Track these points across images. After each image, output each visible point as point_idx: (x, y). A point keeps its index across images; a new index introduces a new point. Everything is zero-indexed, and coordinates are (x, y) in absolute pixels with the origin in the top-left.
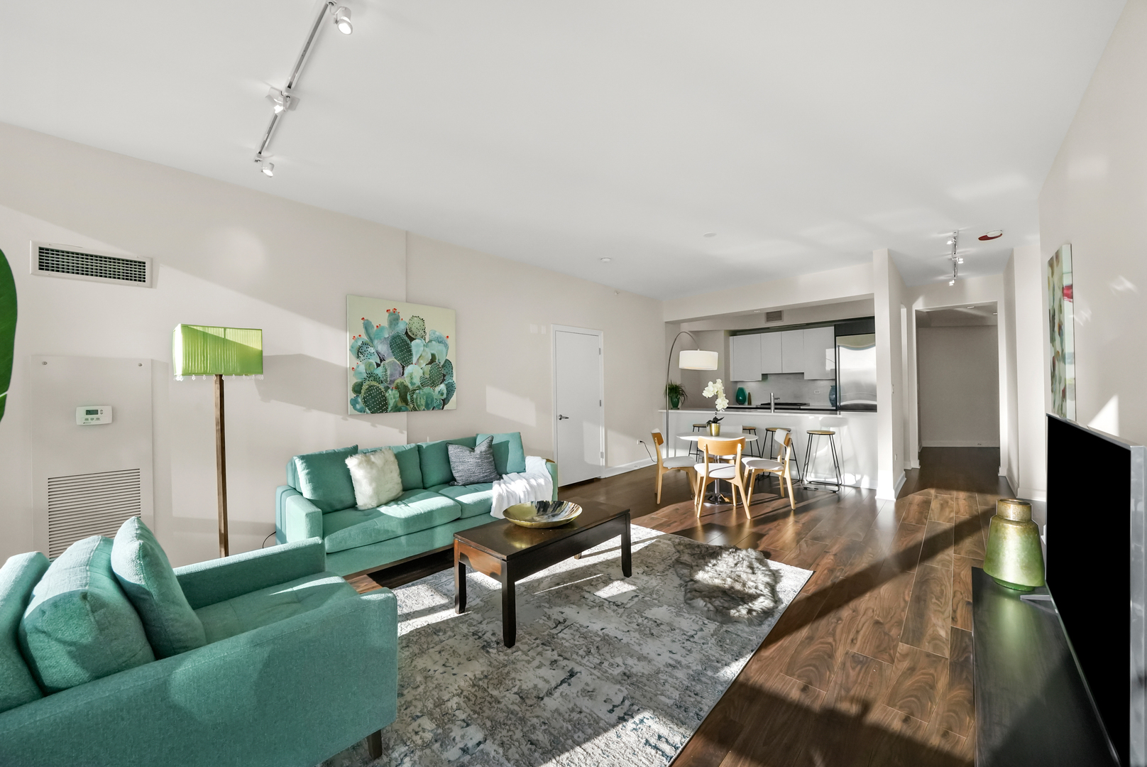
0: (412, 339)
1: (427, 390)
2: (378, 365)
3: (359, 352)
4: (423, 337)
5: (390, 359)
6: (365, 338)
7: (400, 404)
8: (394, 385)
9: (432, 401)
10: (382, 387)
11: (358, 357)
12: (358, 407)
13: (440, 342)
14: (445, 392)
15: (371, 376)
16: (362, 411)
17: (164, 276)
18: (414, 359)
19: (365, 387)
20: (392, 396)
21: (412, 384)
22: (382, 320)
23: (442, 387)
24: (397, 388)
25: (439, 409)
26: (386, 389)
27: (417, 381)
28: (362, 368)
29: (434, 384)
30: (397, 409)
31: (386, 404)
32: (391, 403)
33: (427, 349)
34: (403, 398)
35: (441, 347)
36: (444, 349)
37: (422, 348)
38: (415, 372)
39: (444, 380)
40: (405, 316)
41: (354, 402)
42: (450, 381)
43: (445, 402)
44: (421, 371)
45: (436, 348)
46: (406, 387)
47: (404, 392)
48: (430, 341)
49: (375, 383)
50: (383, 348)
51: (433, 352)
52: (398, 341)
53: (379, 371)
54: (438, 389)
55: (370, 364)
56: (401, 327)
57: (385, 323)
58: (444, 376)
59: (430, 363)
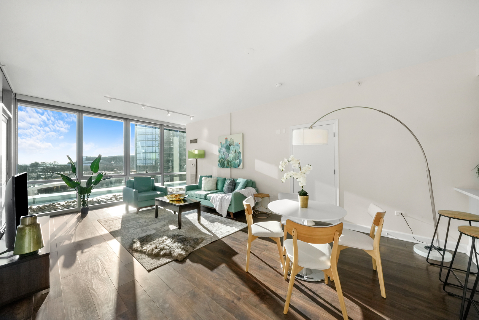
0: (230, 146)
1: (234, 161)
2: (223, 154)
3: (220, 151)
4: (233, 145)
5: (226, 153)
6: (221, 147)
7: (228, 166)
8: (226, 160)
9: (235, 165)
10: (224, 160)
11: (220, 153)
12: (219, 166)
13: (237, 145)
14: (239, 162)
15: (222, 158)
16: (220, 167)
17: (198, 141)
18: (231, 151)
19: (221, 161)
20: (226, 163)
21: (230, 160)
22: (224, 142)
23: (238, 161)
24: (227, 161)
25: (237, 168)
26: (225, 161)
27: (232, 159)
28: (220, 156)
29: (236, 160)
30: (227, 167)
31: (225, 165)
32: (226, 165)
33: (234, 148)
34: (228, 164)
35: (238, 147)
36: (239, 148)
37: (233, 148)
38: (231, 156)
39: (238, 158)
40: (229, 140)
41: (219, 165)
42: (240, 158)
43: (239, 165)
44: (233, 156)
45: (237, 147)
46: (229, 161)
47: (229, 162)
48: (235, 146)
49: (222, 160)
50: (224, 149)
51: (235, 149)
52: (227, 147)
53: (223, 156)
54: (237, 161)
55: (222, 154)
56: (228, 143)
57: (225, 143)
58: (239, 157)
59: (235, 153)
